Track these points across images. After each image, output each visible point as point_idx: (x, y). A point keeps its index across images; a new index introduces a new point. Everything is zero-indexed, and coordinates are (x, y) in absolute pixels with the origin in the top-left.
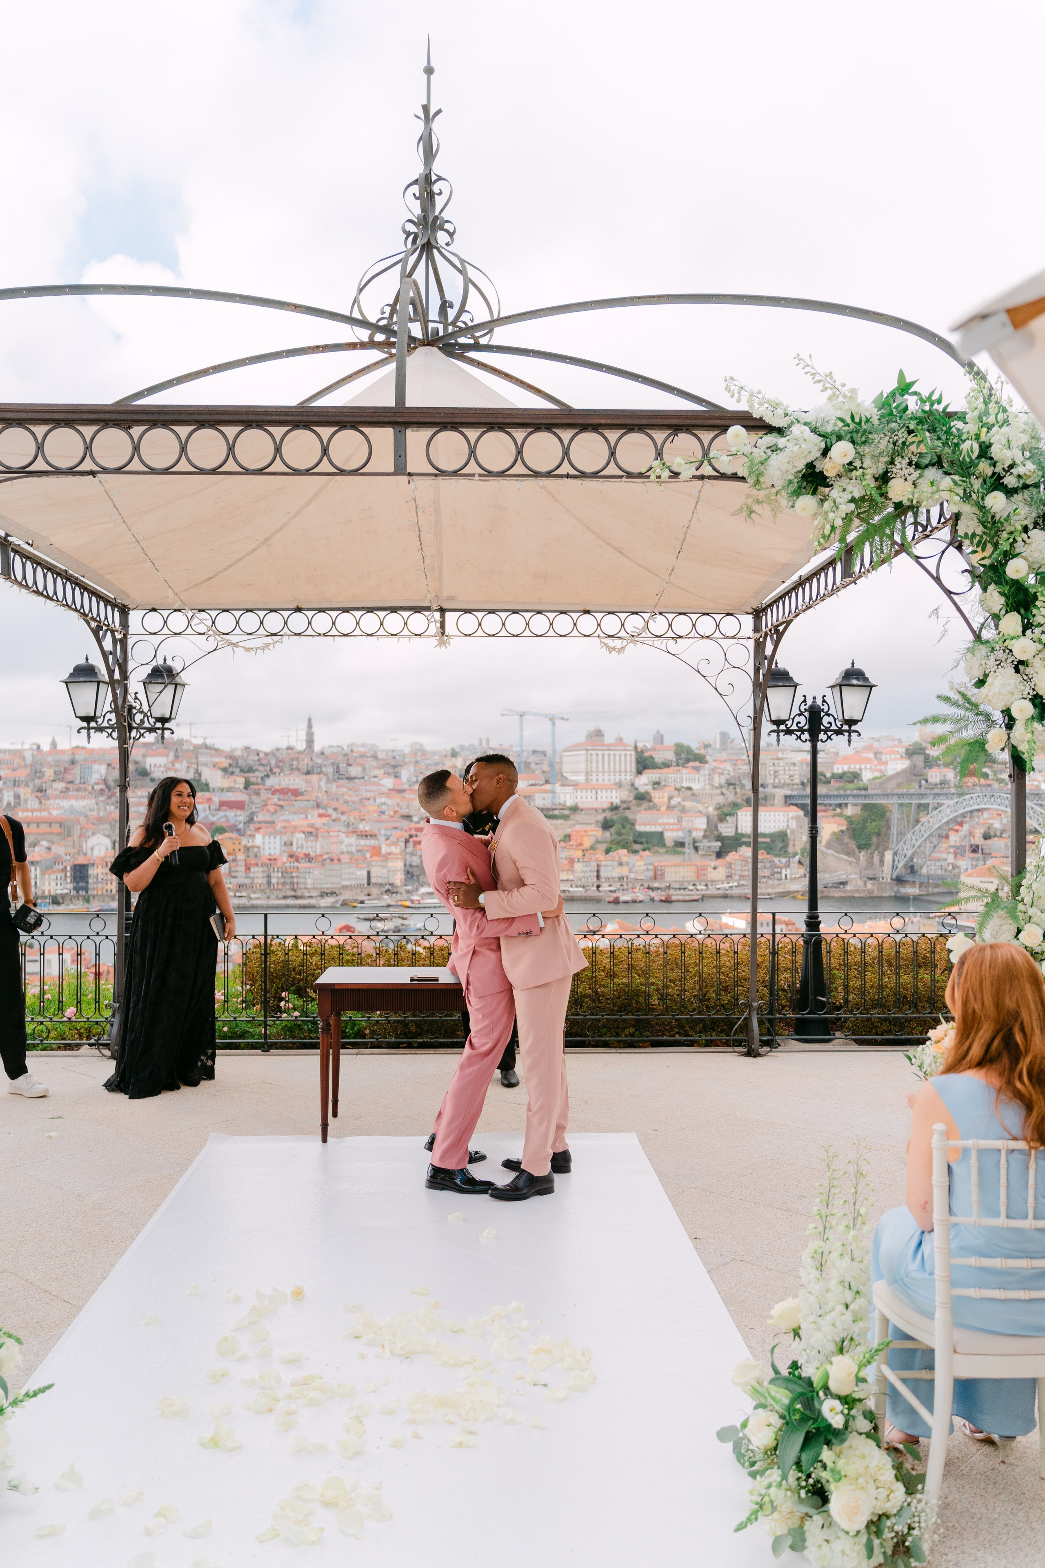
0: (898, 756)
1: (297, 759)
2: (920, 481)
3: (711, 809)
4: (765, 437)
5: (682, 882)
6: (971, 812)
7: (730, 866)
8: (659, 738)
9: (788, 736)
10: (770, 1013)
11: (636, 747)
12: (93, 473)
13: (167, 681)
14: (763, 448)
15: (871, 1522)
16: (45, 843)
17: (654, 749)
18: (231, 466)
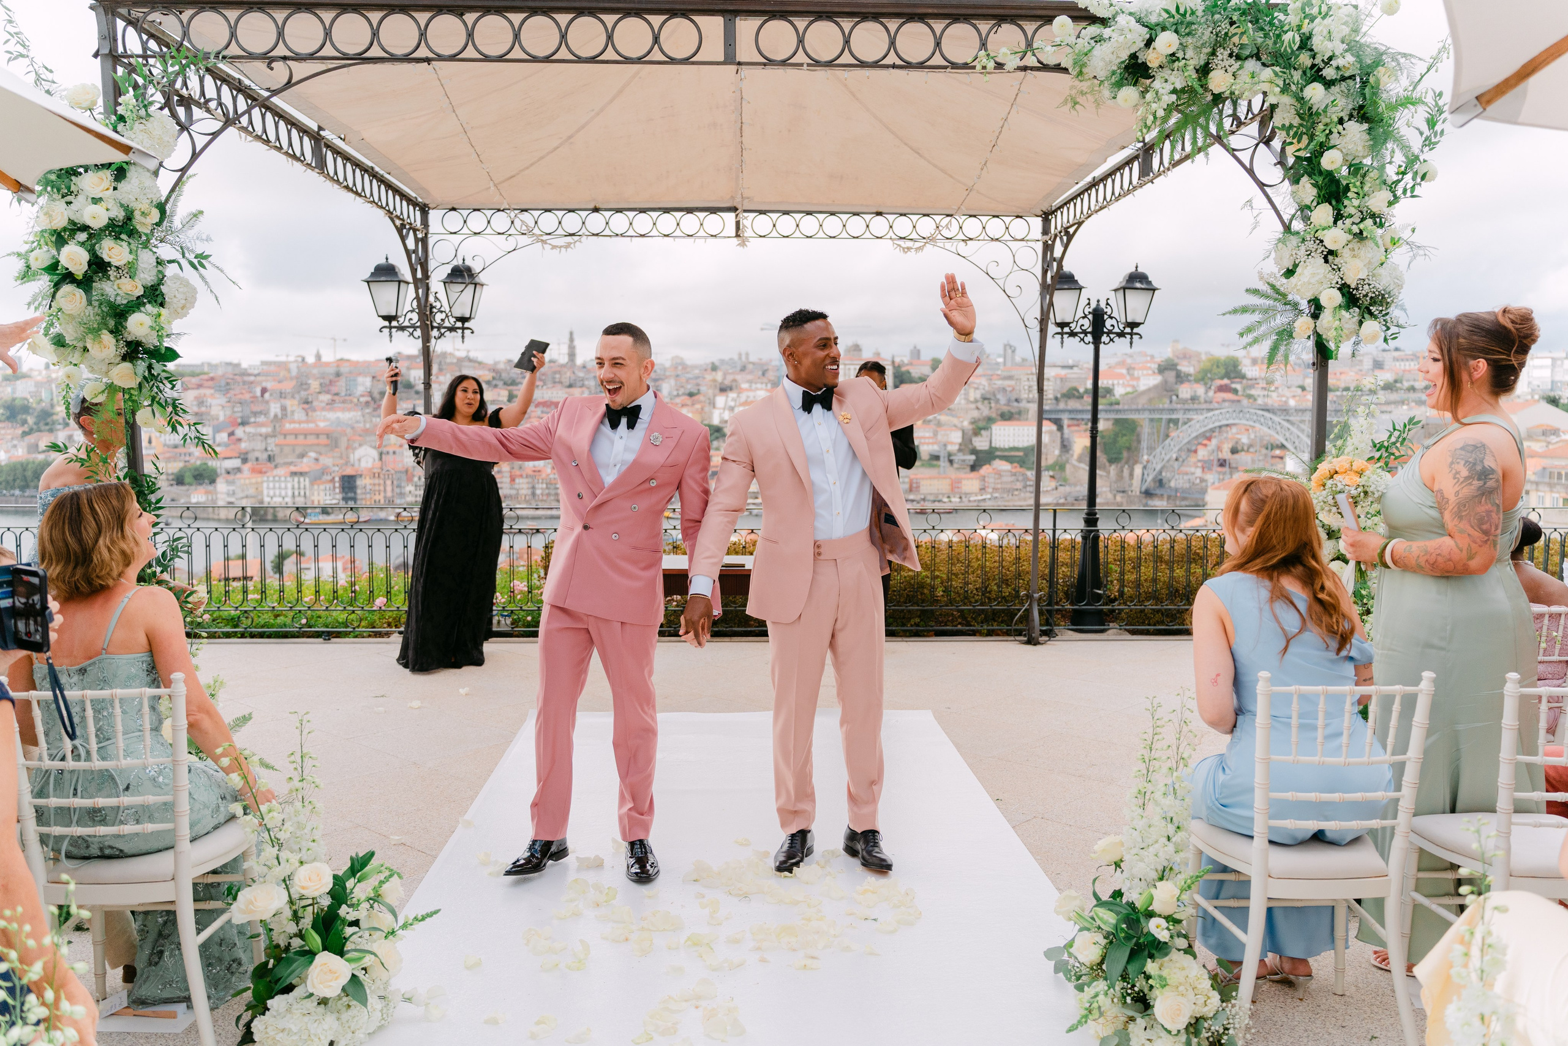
0: (1150, 372)
1: (559, 372)
2: (1240, 72)
3: (966, 424)
4: (1089, 28)
5: (937, 495)
6: (1220, 427)
7: (983, 479)
8: (916, 353)
9: (1071, 338)
10: (1049, 604)
11: (893, 362)
12: (428, 60)
13: (467, 280)
14: (1087, 39)
15: (1190, 1024)
16: (313, 455)
17: (911, 364)
18: (563, 54)
